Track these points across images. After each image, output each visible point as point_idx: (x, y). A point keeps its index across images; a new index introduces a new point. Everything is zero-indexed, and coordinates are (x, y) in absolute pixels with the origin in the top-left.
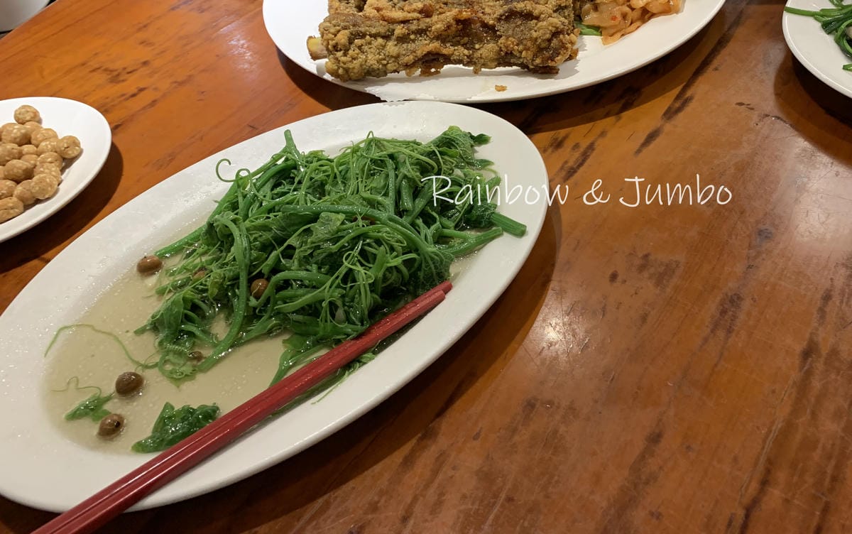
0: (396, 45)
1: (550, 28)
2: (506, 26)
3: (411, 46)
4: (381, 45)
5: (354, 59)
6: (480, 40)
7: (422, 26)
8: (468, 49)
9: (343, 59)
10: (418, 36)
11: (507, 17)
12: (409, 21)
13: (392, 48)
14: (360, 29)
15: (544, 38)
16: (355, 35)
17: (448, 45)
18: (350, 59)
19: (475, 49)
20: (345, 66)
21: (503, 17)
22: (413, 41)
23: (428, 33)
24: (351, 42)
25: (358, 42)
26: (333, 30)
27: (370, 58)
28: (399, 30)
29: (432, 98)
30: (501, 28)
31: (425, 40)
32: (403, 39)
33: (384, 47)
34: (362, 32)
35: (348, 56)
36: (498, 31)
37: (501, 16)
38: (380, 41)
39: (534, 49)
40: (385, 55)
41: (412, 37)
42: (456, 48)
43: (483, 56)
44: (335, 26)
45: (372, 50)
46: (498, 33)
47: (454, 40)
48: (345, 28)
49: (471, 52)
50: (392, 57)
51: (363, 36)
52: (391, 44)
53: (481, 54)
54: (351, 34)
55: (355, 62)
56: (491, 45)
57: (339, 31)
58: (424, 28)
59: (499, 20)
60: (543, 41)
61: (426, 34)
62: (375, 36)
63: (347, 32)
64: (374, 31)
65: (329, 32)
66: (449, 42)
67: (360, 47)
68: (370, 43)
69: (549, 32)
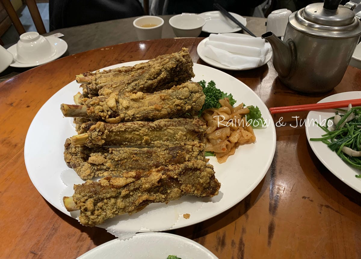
0: (122, 201)
1: (209, 175)
2: (184, 178)
3: (131, 199)
4: (114, 203)
5: (98, 216)
6: (170, 187)
7: (137, 186)
8: (163, 194)
9: (92, 217)
10: (135, 192)
11: (184, 173)
12: (128, 184)
13: (120, 203)
14: (100, 196)
15: (207, 182)
16: (97, 201)
17: (152, 194)
18: (97, 216)
19: (168, 193)
20: (93, 221)
21: (182, 173)
22: (132, 196)
23: (140, 189)
24: (95, 204)
25: (100, 204)
26: (83, 200)
27: (108, 213)
28: (124, 192)
29: (148, 230)
30: (182, 179)
31: (139, 193)
32: (127, 196)
33: (115, 203)
34: (101, 198)
35: (95, 215)
36: (180, 181)
37: (181, 172)
38: (113, 201)
39: (201, 189)
40: (116, 208)
41: (131, 193)
42: (157, 195)
43: (173, 197)
44: (83, 197)
45: (109, 208)
46: (180, 182)
47: (155, 190)
48: (90, 197)
49: (166, 195)
50: (121, 209)
51: (102, 200)
52: (119, 200)
53: (172, 196)
54: (95, 200)
55: (99, 217)
56: (176, 189)
57: (87, 199)
58: (138, 187)
59: (180, 174)
60: (207, 184)
61: (139, 190)
62: (109, 198)
63: (92, 200)
64: (108, 196)
65: (81, 202)
66: (152, 191)
67: (101, 208)
68: (107, 203)
69: (208, 178)
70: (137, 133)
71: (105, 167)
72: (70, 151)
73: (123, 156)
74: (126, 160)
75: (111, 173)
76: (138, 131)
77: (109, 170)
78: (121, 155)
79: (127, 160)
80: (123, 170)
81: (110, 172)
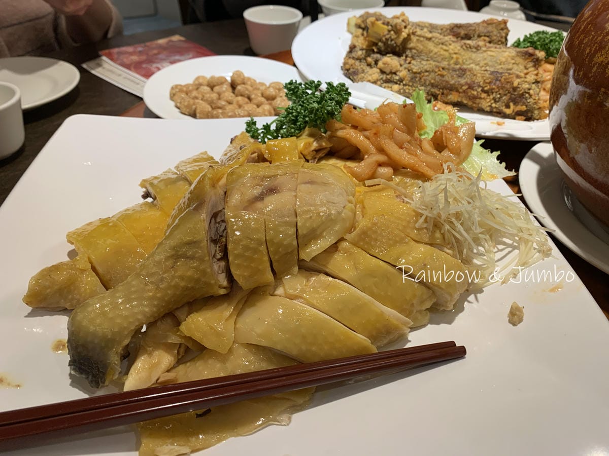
70: (445, 47)
71: (397, 78)
72: (353, 54)
73: (426, 67)
74: (427, 74)
75: (403, 89)
76: (446, 45)
77: (402, 84)
78: (422, 66)
79: (430, 73)
80: (420, 86)
81: (401, 87)
